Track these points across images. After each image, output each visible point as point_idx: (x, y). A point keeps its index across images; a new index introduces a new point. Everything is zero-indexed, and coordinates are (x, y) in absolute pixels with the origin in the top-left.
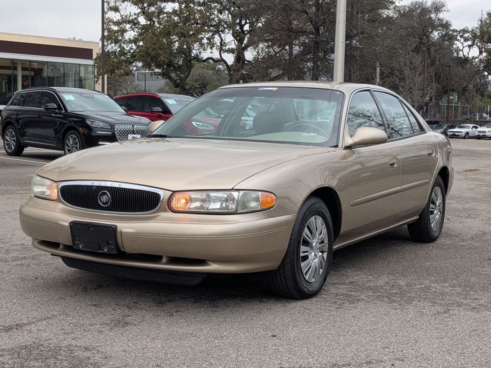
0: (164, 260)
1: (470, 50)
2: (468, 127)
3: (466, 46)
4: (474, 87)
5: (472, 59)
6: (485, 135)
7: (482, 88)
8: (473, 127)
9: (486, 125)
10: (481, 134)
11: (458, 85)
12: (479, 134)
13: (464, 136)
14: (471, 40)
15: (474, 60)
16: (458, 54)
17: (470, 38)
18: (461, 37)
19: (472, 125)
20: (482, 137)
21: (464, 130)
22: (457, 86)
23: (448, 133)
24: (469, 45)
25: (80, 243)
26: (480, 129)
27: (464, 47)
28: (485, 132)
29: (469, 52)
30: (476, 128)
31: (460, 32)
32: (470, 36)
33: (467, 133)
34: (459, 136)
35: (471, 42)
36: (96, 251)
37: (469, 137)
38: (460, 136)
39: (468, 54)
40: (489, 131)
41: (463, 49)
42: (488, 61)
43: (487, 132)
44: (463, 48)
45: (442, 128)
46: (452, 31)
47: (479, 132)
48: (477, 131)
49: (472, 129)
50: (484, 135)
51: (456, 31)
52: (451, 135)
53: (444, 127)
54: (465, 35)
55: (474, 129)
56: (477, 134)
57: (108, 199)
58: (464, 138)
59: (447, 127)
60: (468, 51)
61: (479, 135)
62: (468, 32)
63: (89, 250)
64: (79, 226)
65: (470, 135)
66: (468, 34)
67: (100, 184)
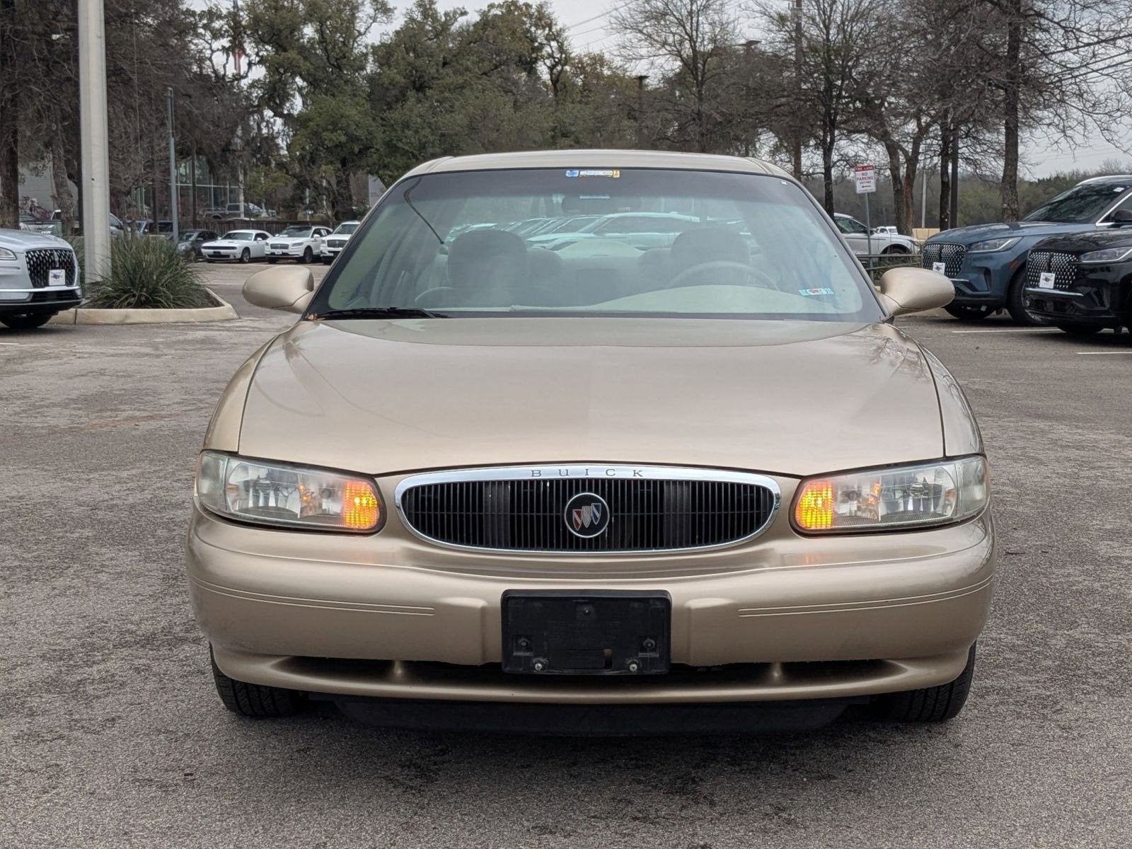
0: (776, 674)
1: (227, 60)
2: (245, 236)
3: (218, 50)
4: (247, 143)
5: (233, 81)
6: (287, 254)
7: (265, 146)
8: (257, 235)
9: (285, 231)
10: (278, 252)
11: (211, 140)
12: (273, 250)
13: (239, 256)
14: (228, 36)
15: (236, 82)
16: (201, 68)
17: (226, 31)
18: (205, 27)
19: (254, 232)
20: (282, 258)
21: (239, 244)
22: (208, 142)
23: (203, 250)
24: (224, 48)
25: (535, 657)
26: (274, 240)
27: (213, 52)
28: (286, 247)
29: (227, 62)
30: (264, 237)
31: (202, 15)
32: (226, 26)
33: (247, 250)
34: (228, 256)
35: (230, 41)
36: (595, 673)
37: (250, 258)
38: (232, 257)
39: (224, 67)
40: (294, 245)
41: (211, 57)
42: (274, 85)
43: (290, 247)
44: (212, 54)
45: (187, 240)
46: (183, 13)
47: (273, 246)
48: (267, 244)
49: (255, 239)
50: (284, 254)
51: (193, 14)
52: (209, 256)
53: (190, 236)
54: (213, 25)
55: (260, 241)
56: (268, 250)
57: (598, 515)
58: (241, 261)
59: (199, 236)
60: (225, 62)
61: (273, 254)
62: (220, 17)
63: (567, 672)
64: (537, 604)
65: (253, 254)
66: (222, 22)
67: (564, 473)
